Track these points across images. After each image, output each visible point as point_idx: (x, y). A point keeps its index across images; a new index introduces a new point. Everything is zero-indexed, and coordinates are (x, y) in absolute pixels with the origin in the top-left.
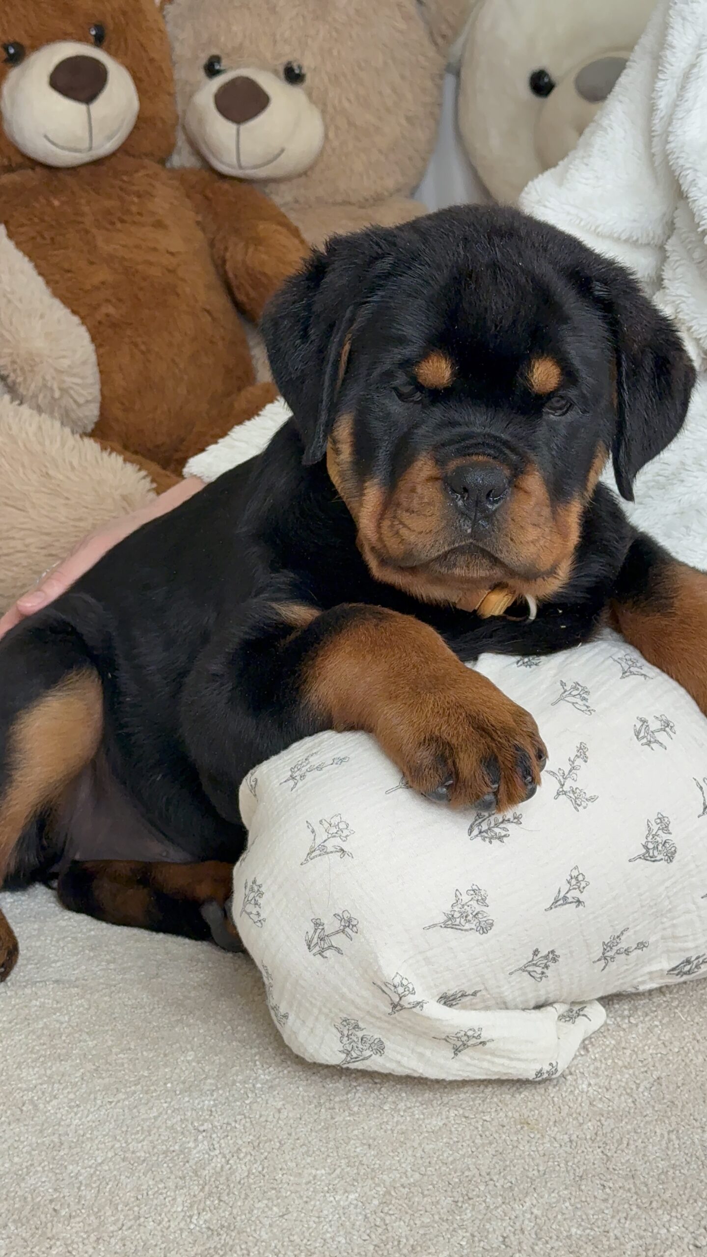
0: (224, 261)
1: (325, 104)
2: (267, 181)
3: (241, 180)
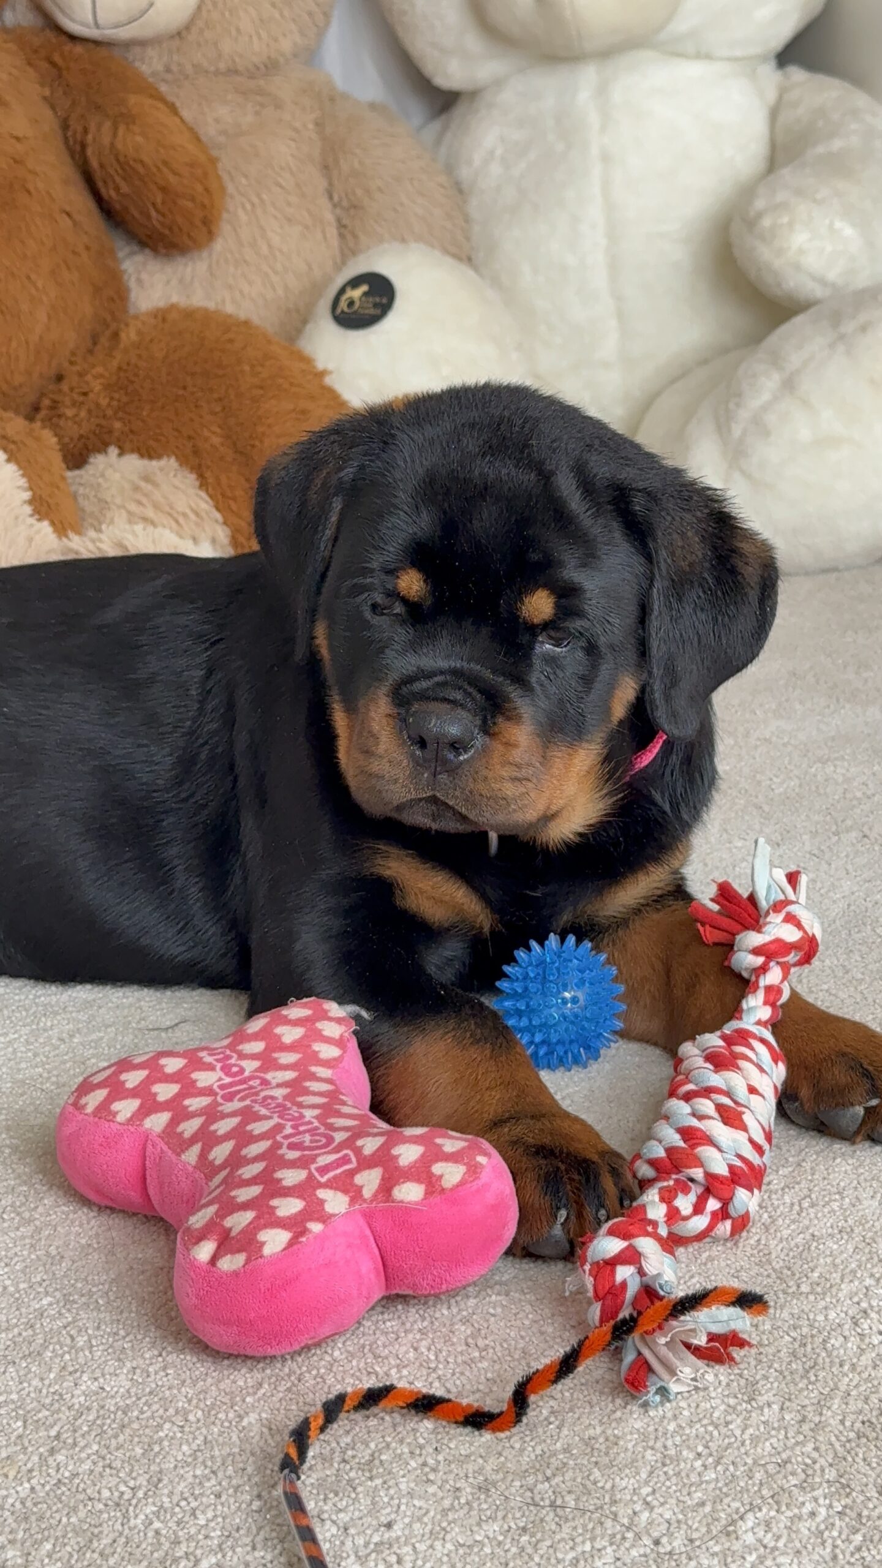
2: (130, 44)
3: (96, 43)
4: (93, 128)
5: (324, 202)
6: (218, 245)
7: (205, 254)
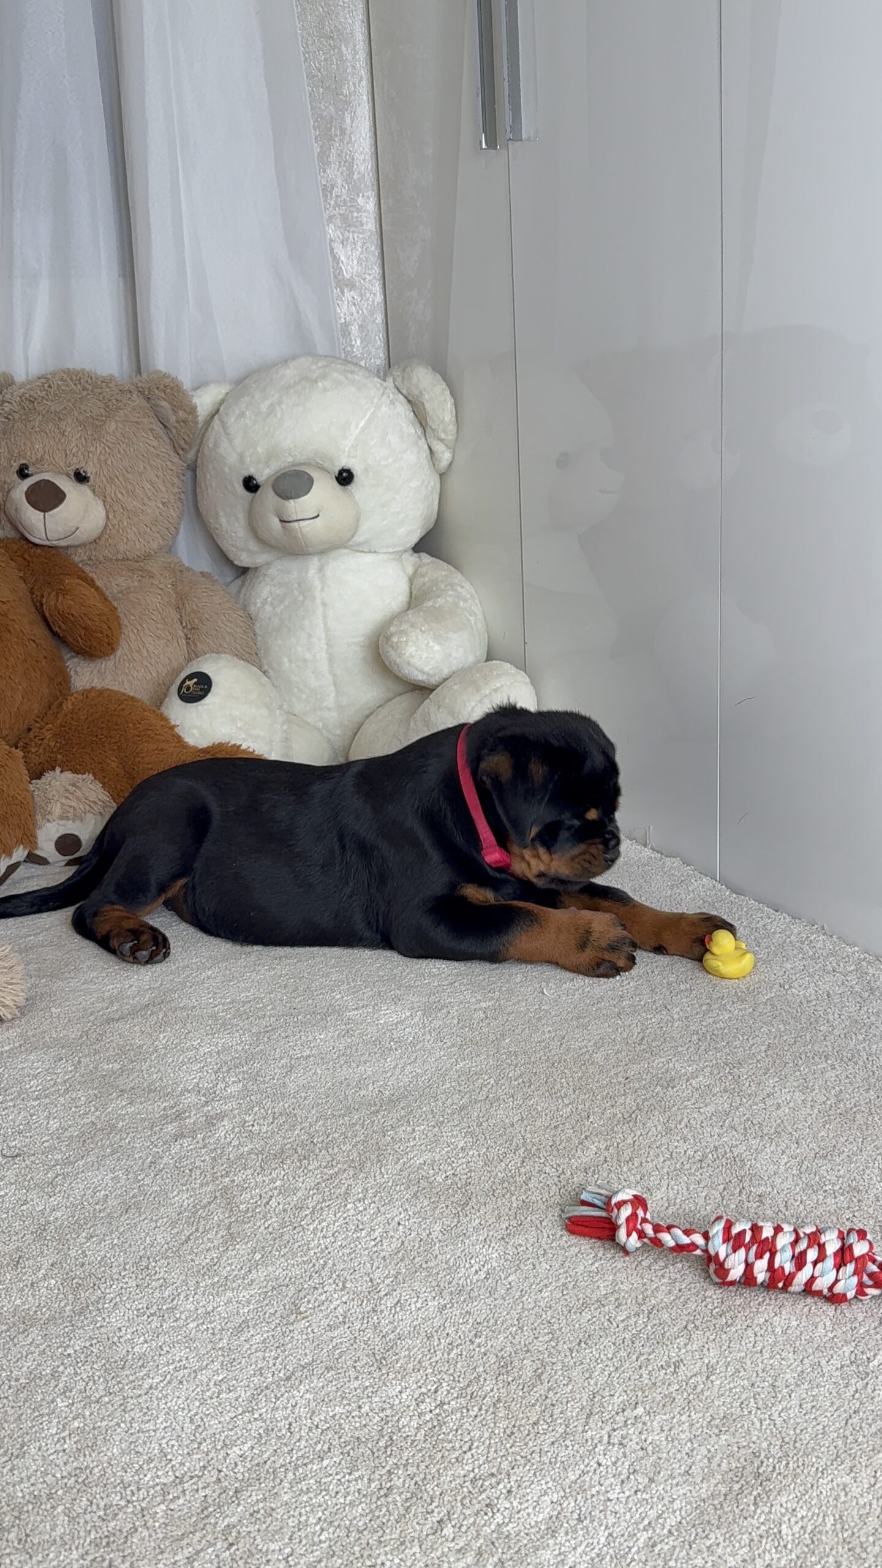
0: (42, 605)
1: (105, 497)
2: (67, 547)
3: (50, 547)
4: (46, 595)
5: (178, 625)
6: (119, 653)
7: (112, 657)
